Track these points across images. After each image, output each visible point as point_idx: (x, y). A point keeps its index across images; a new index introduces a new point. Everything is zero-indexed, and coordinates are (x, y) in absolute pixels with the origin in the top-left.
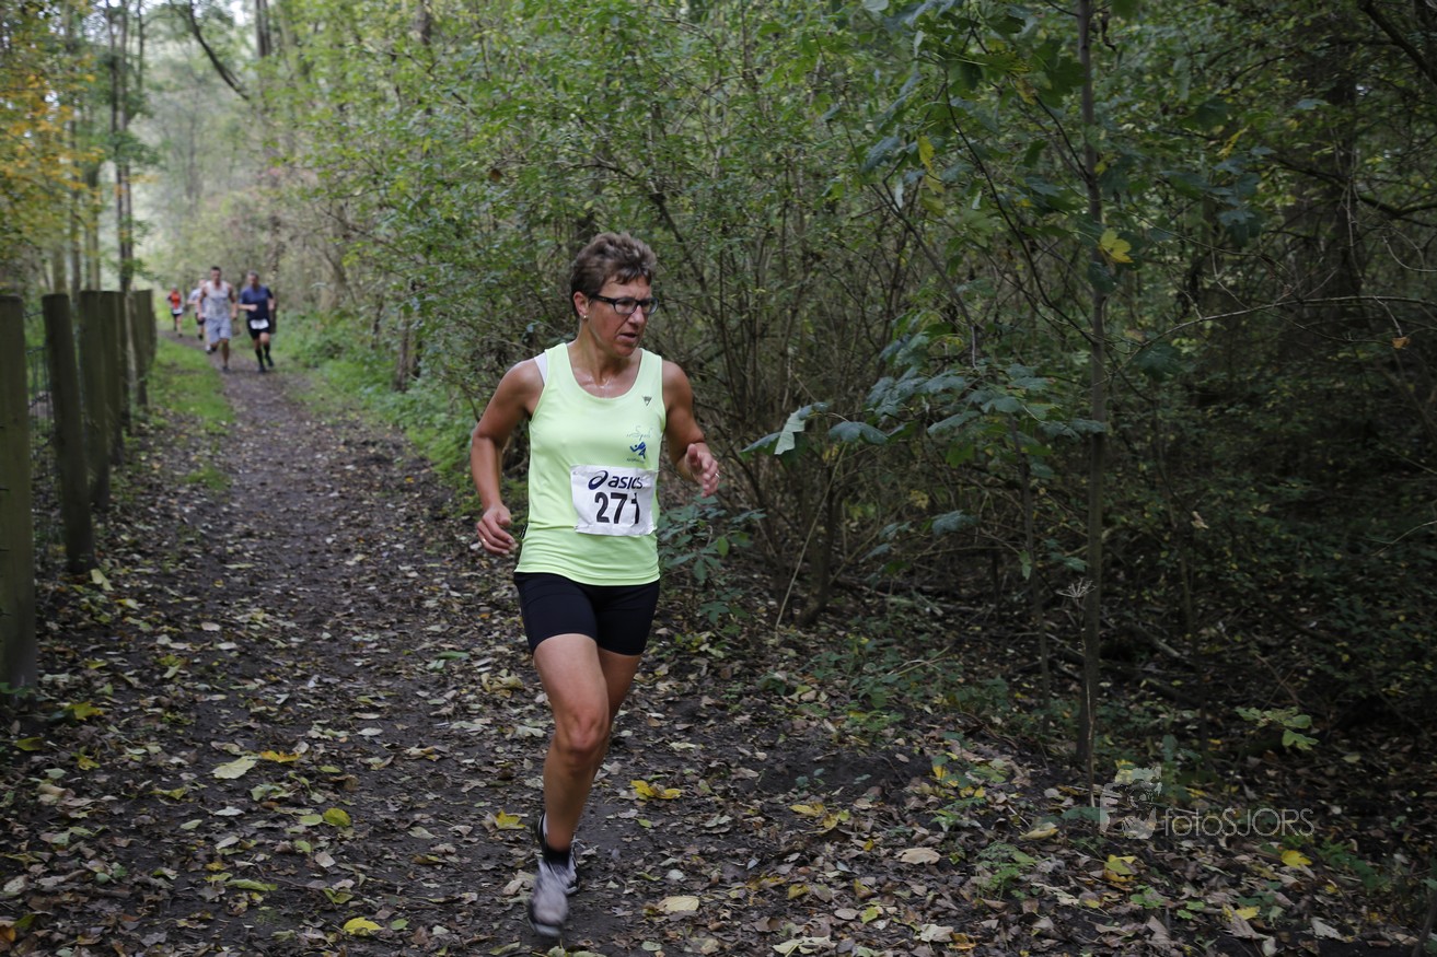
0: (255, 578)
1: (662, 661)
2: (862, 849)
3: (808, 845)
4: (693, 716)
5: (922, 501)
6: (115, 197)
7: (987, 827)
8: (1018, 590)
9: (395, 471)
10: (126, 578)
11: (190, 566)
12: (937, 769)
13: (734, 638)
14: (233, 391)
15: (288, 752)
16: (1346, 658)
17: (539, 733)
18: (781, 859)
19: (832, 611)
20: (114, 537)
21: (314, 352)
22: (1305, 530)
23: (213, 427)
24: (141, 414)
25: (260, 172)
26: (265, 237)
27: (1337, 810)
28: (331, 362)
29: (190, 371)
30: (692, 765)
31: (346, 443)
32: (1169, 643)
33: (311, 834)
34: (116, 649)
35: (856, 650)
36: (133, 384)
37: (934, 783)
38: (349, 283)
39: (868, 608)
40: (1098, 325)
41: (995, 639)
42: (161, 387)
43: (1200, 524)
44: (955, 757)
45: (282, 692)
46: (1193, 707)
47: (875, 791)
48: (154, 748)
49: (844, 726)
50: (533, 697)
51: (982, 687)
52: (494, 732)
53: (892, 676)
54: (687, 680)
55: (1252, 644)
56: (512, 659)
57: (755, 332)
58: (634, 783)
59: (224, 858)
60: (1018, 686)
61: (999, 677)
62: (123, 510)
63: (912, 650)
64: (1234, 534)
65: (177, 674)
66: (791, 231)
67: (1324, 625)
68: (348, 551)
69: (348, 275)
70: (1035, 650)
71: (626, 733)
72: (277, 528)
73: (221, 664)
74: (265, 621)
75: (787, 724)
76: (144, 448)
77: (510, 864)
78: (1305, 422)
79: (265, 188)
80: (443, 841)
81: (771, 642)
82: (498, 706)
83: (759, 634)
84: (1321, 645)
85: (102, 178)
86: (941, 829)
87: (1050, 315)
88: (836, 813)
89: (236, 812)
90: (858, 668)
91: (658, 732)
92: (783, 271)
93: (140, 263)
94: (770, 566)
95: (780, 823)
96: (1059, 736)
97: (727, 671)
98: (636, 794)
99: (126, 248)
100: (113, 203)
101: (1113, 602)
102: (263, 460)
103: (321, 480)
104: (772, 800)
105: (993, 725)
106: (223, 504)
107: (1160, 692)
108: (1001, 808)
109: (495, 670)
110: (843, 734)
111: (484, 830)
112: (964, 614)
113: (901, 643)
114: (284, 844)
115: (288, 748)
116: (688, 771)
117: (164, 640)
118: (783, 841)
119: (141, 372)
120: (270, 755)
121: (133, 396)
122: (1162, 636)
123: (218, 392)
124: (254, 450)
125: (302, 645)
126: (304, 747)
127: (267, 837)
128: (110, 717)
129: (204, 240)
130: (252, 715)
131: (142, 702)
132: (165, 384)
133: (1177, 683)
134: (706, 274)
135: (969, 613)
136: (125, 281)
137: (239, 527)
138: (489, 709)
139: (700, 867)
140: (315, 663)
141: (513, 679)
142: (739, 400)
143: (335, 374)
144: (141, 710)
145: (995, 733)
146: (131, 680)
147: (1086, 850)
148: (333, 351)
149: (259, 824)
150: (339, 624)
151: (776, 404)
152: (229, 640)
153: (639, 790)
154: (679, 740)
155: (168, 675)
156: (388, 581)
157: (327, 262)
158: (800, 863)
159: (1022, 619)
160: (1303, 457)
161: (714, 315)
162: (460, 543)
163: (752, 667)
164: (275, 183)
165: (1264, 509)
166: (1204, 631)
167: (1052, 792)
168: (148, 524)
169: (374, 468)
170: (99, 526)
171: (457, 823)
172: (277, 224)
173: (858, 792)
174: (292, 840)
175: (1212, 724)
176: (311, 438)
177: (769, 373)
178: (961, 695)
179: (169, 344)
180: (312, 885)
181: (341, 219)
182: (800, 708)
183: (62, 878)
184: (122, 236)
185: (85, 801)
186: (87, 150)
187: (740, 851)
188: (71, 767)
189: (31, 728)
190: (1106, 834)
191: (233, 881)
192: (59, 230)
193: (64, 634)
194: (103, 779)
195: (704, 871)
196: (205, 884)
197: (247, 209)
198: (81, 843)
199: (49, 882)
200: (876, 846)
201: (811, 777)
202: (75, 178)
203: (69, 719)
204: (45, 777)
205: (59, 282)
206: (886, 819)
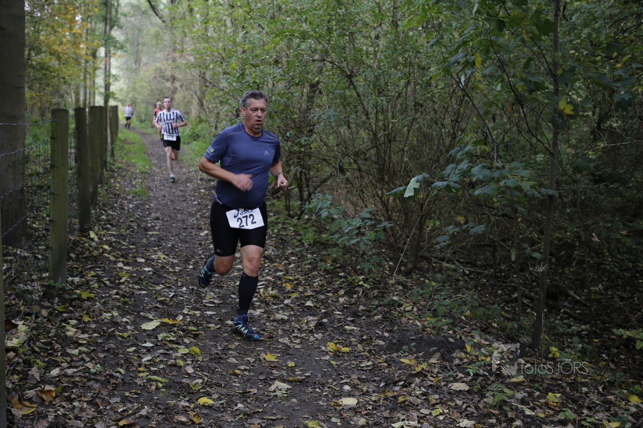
0: (160, 239)
1: (341, 288)
2: (432, 381)
3: (407, 378)
4: (355, 314)
5: (461, 219)
6: (103, 63)
7: (491, 376)
8: (504, 264)
10: (104, 235)
11: (132, 232)
12: (467, 346)
13: (374, 279)
14: (151, 153)
15: (174, 319)
17: (286, 318)
18: (395, 383)
19: (418, 269)
20: (99, 217)
21: (187, 137)
23: (143, 169)
24: (112, 161)
25: (168, 55)
26: (168, 84)
28: (195, 142)
29: (133, 143)
30: (354, 337)
32: (575, 293)
33: (184, 357)
34: (100, 268)
35: (431, 289)
36: (109, 148)
37: (466, 353)
38: (205, 107)
39: (434, 268)
40: (555, 145)
41: (493, 286)
42: (120, 150)
43: (596, 239)
44: (476, 341)
45: (171, 292)
46: (586, 323)
47: (438, 355)
48: (115, 314)
49: (426, 323)
50: (283, 301)
51: (489, 309)
52: (265, 316)
53: (447, 301)
54: (353, 298)
55: (616, 296)
56: (274, 283)
57: (390, 140)
58: (329, 343)
59: (145, 365)
60: (503, 308)
61: (496, 305)
62: (103, 204)
63: (455, 289)
64: (609, 243)
65: (126, 280)
68: (201, 229)
69: (205, 104)
70: (512, 292)
71: (325, 320)
72: (170, 216)
73: (145, 277)
74: (164, 259)
75: (398, 321)
76: (112, 177)
77: (272, 377)
79: (169, 62)
80: (242, 365)
81: (391, 282)
82: (267, 304)
83: (385, 278)
85: (98, 54)
86: (469, 375)
88: (421, 364)
89: (151, 345)
91: (339, 321)
92: (405, 112)
93: (113, 93)
94: (391, 246)
95: (395, 367)
96: (523, 334)
97: (371, 295)
98: (329, 348)
99: (107, 87)
100: (103, 66)
101: (550, 272)
102: (164, 185)
103: (190, 196)
104: (391, 356)
105: (493, 327)
106: (146, 204)
107: (570, 316)
109: (266, 287)
110: (424, 328)
111: (260, 360)
112: (479, 274)
113: (450, 286)
114: (171, 361)
115: (174, 317)
116: (353, 340)
117: (120, 265)
118: (396, 375)
119: (112, 143)
120: (166, 320)
121: (109, 153)
122: (572, 289)
123: (145, 153)
124: (160, 180)
125: (180, 271)
126: (181, 317)
127: (165, 357)
128: (97, 298)
129: (141, 84)
130: (158, 301)
131: (110, 292)
132: (122, 148)
133: (578, 311)
134: (370, 110)
135: (481, 273)
136: (106, 102)
137: (153, 215)
138: (263, 305)
139: (358, 385)
140: (186, 279)
141: (274, 292)
143: (197, 148)
144: (110, 296)
145: (494, 331)
146: (106, 282)
147: (537, 389)
148: (196, 137)
149: (161, 351)
150: (197, 262)
151: (398, 173)
152: (149, 267)
153: (331, 347)
154: (349, 325)
155: (122, 281)
157: (196, 98)
158: (404, 386)
159: (506, 277)
161: (372, 131)
163: (383, 293)
164: (174, 61)
165: (625, 233)
166: (592, 288)
168: (114, 211)
170: (93, 211)
171: (248, 357)
172: (174, 79)
173: (431, 355)
174: (175, 359)
175: (595, 332)
176: (185, 176)
178: (479, 312)
180: (184, 381)
181: (204, 78)
182: (404, 314)
183: (75, 370)
184: (106, 81)
185: (86, 336)
186: (93, 42)
187: (375, 378)
188: (79, 320)
189: (63, 301)
190: (546, 382)
191: (149, 377)
192: (79, 77)
193: (77, 259)
194: (93, 326)
195: (360, 387)
196: (137, 377)
197: (161, 72)
198: (84, 355)
199: (70, 371)
200: (439, 381)
201: (409, 346)
202: (87, 54)
203: (79, 298)
204: (68, 323)
205: (77, 100)
206: (444, 368)
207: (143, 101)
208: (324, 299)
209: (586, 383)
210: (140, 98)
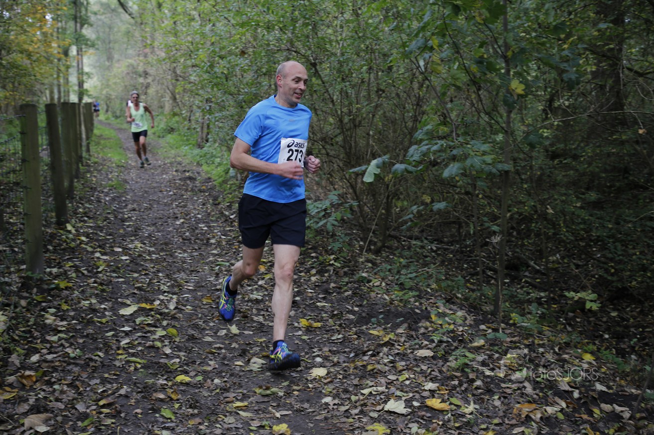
0: (137, 229)
1: (313, 268)
2: (399, 350)
3: (376, 348)
4: (327, 292)
5: (427, 199)
6: (76, 61)
7: (454, 341)
8: (469, 239)
9: (197, 183)
10: (81, 228)
11: (109, 223)
12: (433, 316)
13: (345, 258)
14: (127, 147)
15: (151, 304)
16: (613, 271)
17: (260, 298)
18: (364, 354)
19: (388, 247)
20: (76, 210)
21: (162, 131)
22: (596, 214)
23: (119, 163)
24: (87, 157)
25: (139, 51)
26: (141, 80)
27: (607, 336)
28: (170, 135)
29: (109, 139)
30: (326, 313)
31: (176, 171)
32: (535, 263)
33: (161, 339)
34: (77, 258)
35: (398, 264)
36: (84, 143)
37: (431, 322)
38: (178, 101)
39: (403, 246)
40: (508, 123)
41: (459, 260)
42: (96, 145)
43: (551, 211)
44: (440, 311)
45: (148, 278)
46: (545, 291)
47: (405, 325)
48: (94, 301)
49: (393, 297)
50: (257, 282)
51: (453, 281)
53: (414, 276)
54: (324, 276)
55: (571, 264)
57: (356, 125)
58: (301, 320)
59: (124, 348)
60: (468, 281)
61: (460, 277)
62: (80, 198)
63: (422, 265)
64: (565, 216)
65: (104, 269)
66: (372, 79)
67: (603, 256)
68: (177, 218)
69: (177, 96)
70: (476, 265)
71: (298, 298)
72: (146, 207)
73: (122, 265)
74: (141, 247)
75: (367, 295)
76: (89, 171)
78: (598, 167)
79: (141, 58)
80: (218, 343)
81: (361, 260)
83: (355, 256)
84: (601, 265)
85: (70, 53)
86: (434, 342)
87: (486, 118)
88: (388, 334)
89: (129, 329)
90: (399, 272)
91: (311, 299)
92: (368, 98)
93: (87, 90)
94: (361, 227)
95: (364, 338)
96: (486, 303)
97: (342, 272)
98: (301, 325)
99: (81, 84)
100: (75, 64)
101: (511, 245)
103: (165, 187)
104: (361, 328)
105: (457, 298)
106: (123, 196)
107: (530, 284)
108: (460, 333)
110: (392, 301)
112: (446, 249)
113: (417, 262)
114: (149, 343)
115: (152, 302)
116: (324, 315)
117: (98, 255)
118: (365, 346)
119: (88, 138)
120: (144, 305)
121: (84, 149)
122: (532, 260)
123: (120, 148)
125: (157, 258)
126: (157, 302)
127: (142, 340)
128: (75, 287)
129: (114, 81)
130: (136, 288)
131: (89, 281)
132: (98, 144)
133: (538, 280)
134: (335, 98)
135: (447, 249)
136: (80, 99)
137: (130, 207)
139: (329, 356)
140: (163, 266)
142: (348, 154)
143: (171, 141)
144: (88, 285)
145: (458, 301)
146: (84, 272)
147: (497, 352)
148: (171, 130)
149: (139, 334)
151: (365, 156)
152: (126, 255)
153: (303, 323)
154: (320, 302)
155: (99, 270)
156: (194, 231)
157: (168, 91)
158: (373, 355)
159: (471, 252)
160: (597, 182)
161: (338, 116)
162: (225, 215)
163: (353, 271)
164: (146, 56)
165: (578, 205)
166: (550, 258)
167: (483, 327)
168: (91, 204)
169: (188, 182)
170: (70, 205)
172: (147, 74)
173: (398, 326)
174: (153, 341)
175: (553, 299)
176: (161, 168)
177: (362, 143)
178: (443, 284)
179: (99, 126)
180: (162, 361)
181: (175, 72)
182: (373, 289)
183: (55, 356)
184: (79, 79)
185: (65, 323)
186: (64, 40)
187: (347, 350)
188: (58, 308)
189: (41, 291)
190: (506, 345)
191: (128, 358)
192: (52, 75)
193: (55, 251)
194: (72, 314)
195: (331, 358)
196: (116, 359)
197: (134, 68)
198: (63, 341)
199: (50, 357)
200: (405, 349)
201: (378, 319)
202: (59, 53)
203: (57, 288)
204: (47, 312)
205: (52, 98)
206: (410, 337)
207: (117, 97)
208: (296, 279)
209: (543, 344)
210: (114, 94)
